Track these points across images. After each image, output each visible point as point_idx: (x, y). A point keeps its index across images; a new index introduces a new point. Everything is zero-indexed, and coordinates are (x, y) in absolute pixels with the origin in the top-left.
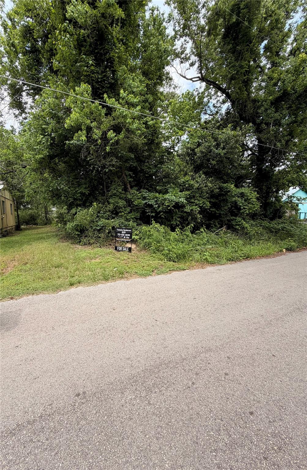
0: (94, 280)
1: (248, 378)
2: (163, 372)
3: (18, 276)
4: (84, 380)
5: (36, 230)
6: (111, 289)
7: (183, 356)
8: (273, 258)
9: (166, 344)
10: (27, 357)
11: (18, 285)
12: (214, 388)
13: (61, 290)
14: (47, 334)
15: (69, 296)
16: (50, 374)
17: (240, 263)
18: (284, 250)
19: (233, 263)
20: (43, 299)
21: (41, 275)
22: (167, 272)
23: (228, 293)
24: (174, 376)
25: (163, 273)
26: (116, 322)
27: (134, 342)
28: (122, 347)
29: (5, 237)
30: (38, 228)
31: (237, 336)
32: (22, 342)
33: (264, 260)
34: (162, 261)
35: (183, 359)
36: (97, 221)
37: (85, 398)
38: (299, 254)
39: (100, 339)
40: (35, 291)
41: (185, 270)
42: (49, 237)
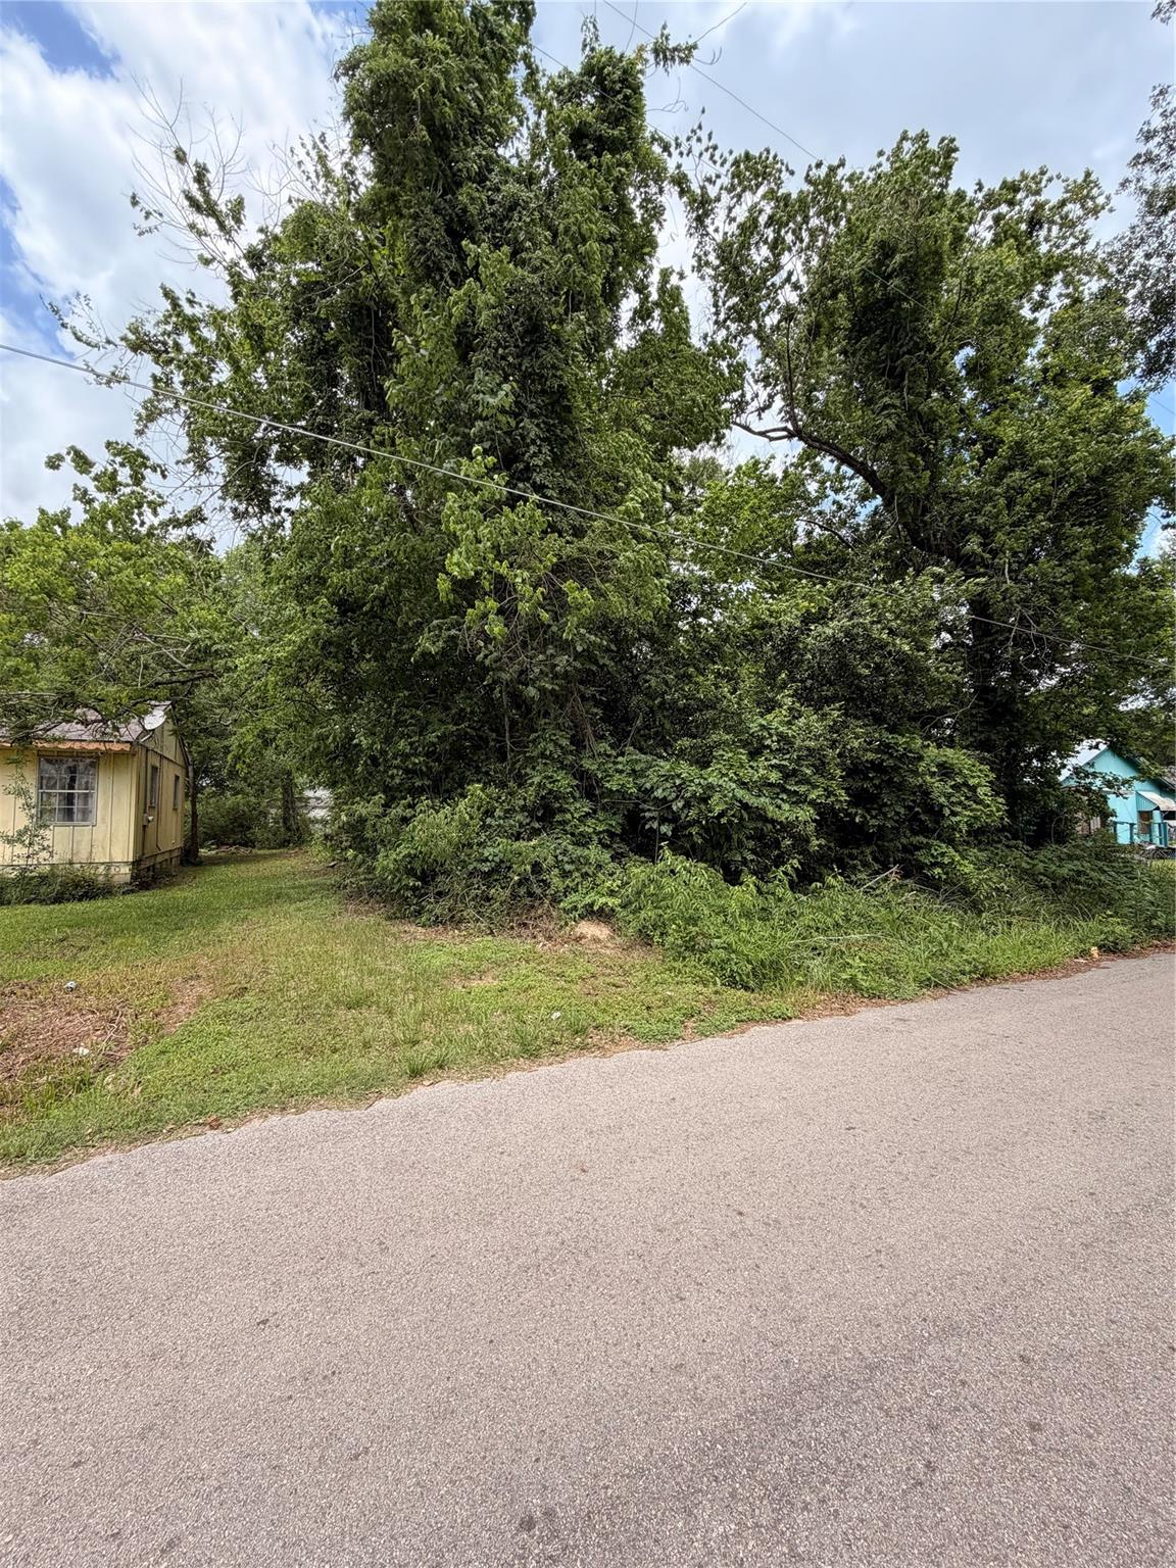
0: (490, 1057)
1: (1113, 1443)
2: (813, 1421)
3: (219, 1037)
4: (537, 1460)
5: (253, 867)
6: (556, 1093)
7: (867, 1354)
8: (1064, 980)
9: (798, 1307)
10: (307, 1363)
11: (224, 1074)
12: (1008, 1484)
13: (380, 1095)
14: (366, 1269)
15: (413, 1116)
16: (405, 1435)
17: (963, 995)
18: (1094, 950)
19: (941, 996)
20: (322, 1131)
21: (300, 1033)
22: (732, 1027)
23: (955, 1106)
24: (856, 1435)
25: (719, 1029)
26: (601, 1221)
27: (682, 1299)
28: (646, 1322)
29: (147, 889)
30: (257, 859)
31: (1030, 1273)
32: (281, 1305)
33: (1037, 985)
34: (705, 986)
35: (872, 1368)
36: (479, 844)
37: (555, 1534)
38: (1145, 964)
39: (560, 1290)
40: (287, 1099)
41: (790, 1018)
42: (303, 892)
